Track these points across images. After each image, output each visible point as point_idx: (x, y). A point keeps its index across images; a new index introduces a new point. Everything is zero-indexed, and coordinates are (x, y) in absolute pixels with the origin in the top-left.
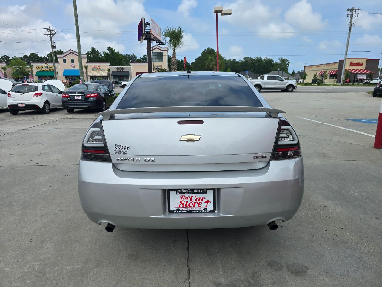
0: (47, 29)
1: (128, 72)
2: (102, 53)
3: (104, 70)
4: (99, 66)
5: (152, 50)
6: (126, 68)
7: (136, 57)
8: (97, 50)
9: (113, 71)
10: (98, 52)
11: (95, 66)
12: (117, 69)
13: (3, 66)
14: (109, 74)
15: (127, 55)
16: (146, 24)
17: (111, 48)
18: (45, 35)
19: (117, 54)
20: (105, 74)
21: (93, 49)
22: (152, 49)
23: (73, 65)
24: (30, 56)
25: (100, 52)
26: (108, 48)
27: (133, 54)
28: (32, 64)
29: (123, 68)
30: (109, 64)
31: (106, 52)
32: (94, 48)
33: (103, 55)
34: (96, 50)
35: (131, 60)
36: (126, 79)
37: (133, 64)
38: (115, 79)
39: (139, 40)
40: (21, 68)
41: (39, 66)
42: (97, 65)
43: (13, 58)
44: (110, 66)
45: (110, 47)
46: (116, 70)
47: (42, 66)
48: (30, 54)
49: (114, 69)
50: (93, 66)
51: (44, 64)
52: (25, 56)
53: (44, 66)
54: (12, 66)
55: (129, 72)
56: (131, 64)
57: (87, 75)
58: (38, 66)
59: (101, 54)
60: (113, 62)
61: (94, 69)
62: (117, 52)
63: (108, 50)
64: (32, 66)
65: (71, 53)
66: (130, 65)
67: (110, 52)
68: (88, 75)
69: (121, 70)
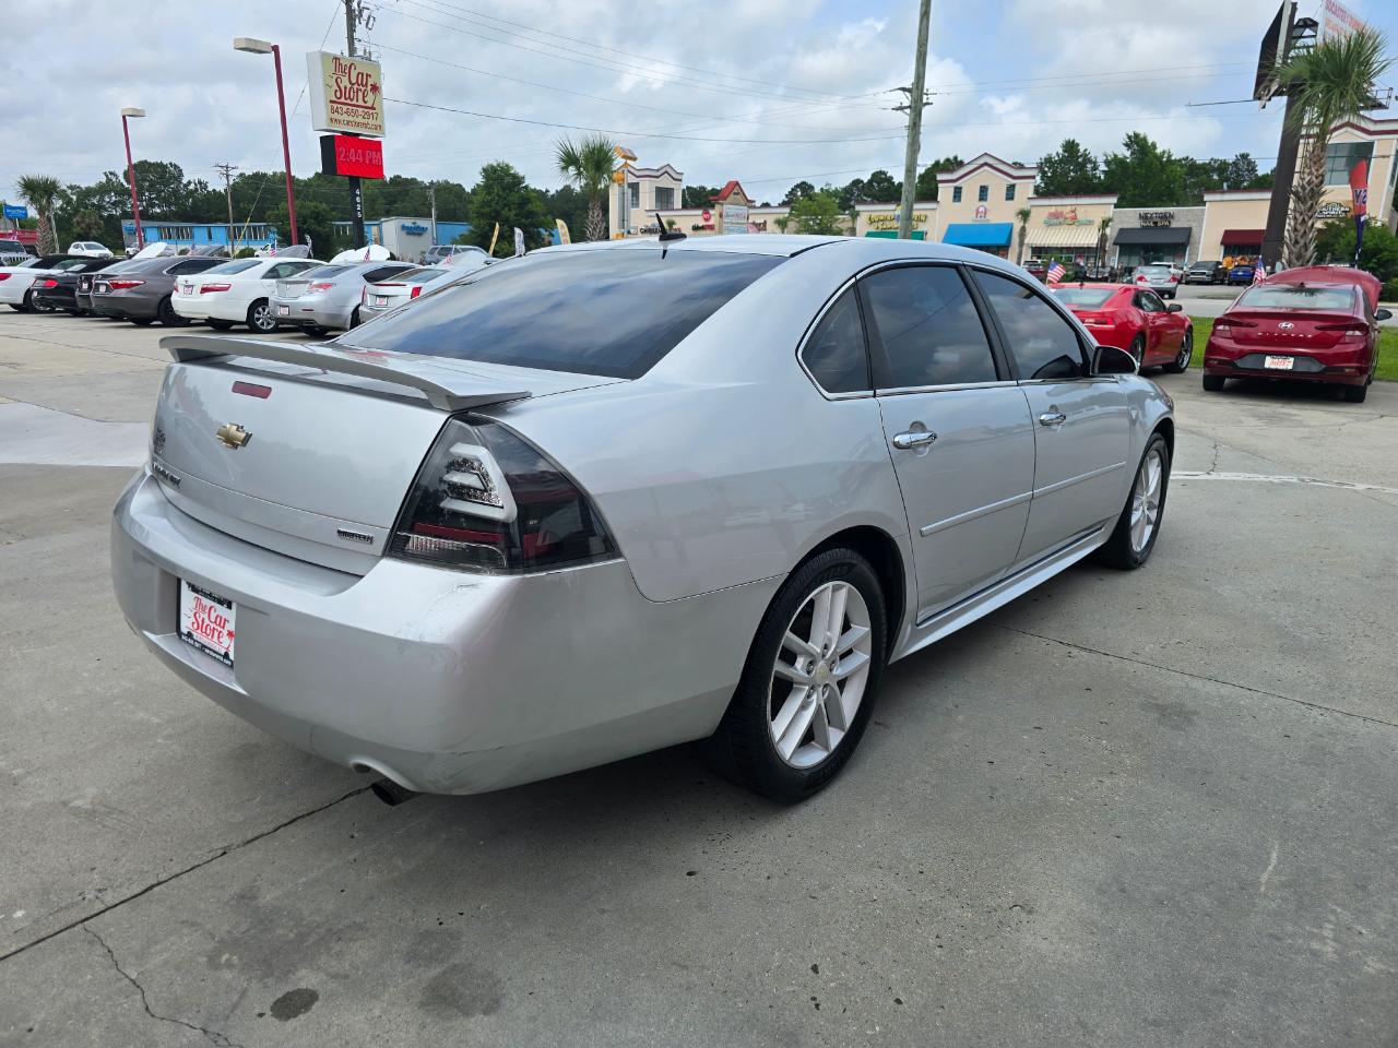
0: (904, 89)
1: (1189, 231)
2: (1101, 160)
3: (1090, 223)
4: (1073, 208)
5: (1302, 137)
6: (1181, 216)
7: (1252, 167)
8: (1086, 150)
9: (1125, 226)
10: (1085, 155)
11: (1060, 209)
12: (1144, 217)
13: (781, 217)
14: (1103, 239)
15: (1215, 161)
16: (1298, 26)
17: (1142, 136)
18: (897, 109)
19: (1161, 162)
20: (1090, 238)
21: (1071, 147)
22: (1304, 132)
23: (982, 209)
24: (870, 182)
25: (1092, 155)
26: (1129, 137)
27: (1244, 157)
28: (858, 208)
29: (1165, 217)
30: (1114, 200)
31: (1115, 156)
32: (1073, 141)
33: (1103, 167)
34: (1082, 149)
35: (1227, 180)
36: (1171, 258)
37: (1218, 197)
38: (1125, 259)
39: (1257, 97)
40: (821, 220)
41: (878, 214)
42: (1066, 204)
43: (822, 189)
44: (1116, 206)
45: (1136, 135)
46: (1136, 224)
47: (886, 214)
48: (869, 177)
49: (1131, 218)
50: (1053, 210)
51: (893, 207)
52: (857, 182)
53: (891, 213)
54: (798, 216)
55: (1190, 229)
56: (1206, 198)
57: (1021, 244)
58: (874, 215)
59: (1095, 163)
60: (1137, 192)
61: (1056, 220)
62: (1164, 152)
63: (1126, 145)
64: (858, 214)
65: (986, 164)
66: (1204, 203)
67: (1132, 154)
68: (1026, 242)
69: (1160, 225)
